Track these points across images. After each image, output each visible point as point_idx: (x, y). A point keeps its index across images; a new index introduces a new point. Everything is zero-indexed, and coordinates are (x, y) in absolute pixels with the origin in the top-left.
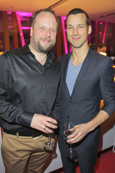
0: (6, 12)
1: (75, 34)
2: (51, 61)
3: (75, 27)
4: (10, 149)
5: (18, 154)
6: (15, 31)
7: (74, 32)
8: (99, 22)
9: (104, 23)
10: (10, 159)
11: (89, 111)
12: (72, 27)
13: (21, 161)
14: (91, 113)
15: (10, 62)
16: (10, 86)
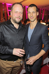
0: (2, 3)
1: (31, 16)
2: (21, 27)
3: (31, 13)
4: (3, 67)
5: (7, 69)
6: (6, 12)
7: (31, 15)
8: (41, 9)
9: (43, 10)
10: (3, 71)
11: (37, 49)
12: (30, 13)
13: (8, 72)
14: (38, 50)
15: (2, 29)
16: (3, 39)
